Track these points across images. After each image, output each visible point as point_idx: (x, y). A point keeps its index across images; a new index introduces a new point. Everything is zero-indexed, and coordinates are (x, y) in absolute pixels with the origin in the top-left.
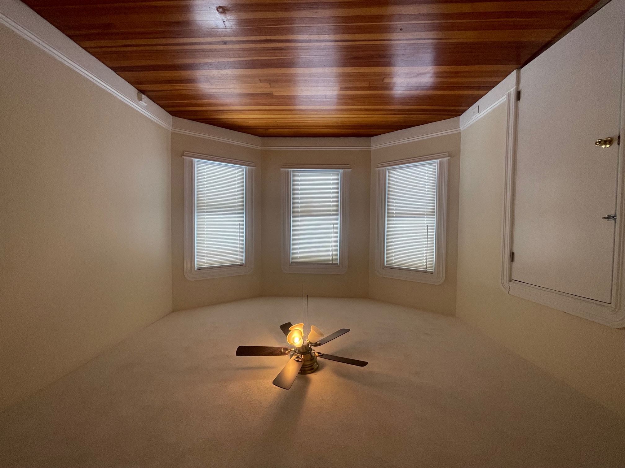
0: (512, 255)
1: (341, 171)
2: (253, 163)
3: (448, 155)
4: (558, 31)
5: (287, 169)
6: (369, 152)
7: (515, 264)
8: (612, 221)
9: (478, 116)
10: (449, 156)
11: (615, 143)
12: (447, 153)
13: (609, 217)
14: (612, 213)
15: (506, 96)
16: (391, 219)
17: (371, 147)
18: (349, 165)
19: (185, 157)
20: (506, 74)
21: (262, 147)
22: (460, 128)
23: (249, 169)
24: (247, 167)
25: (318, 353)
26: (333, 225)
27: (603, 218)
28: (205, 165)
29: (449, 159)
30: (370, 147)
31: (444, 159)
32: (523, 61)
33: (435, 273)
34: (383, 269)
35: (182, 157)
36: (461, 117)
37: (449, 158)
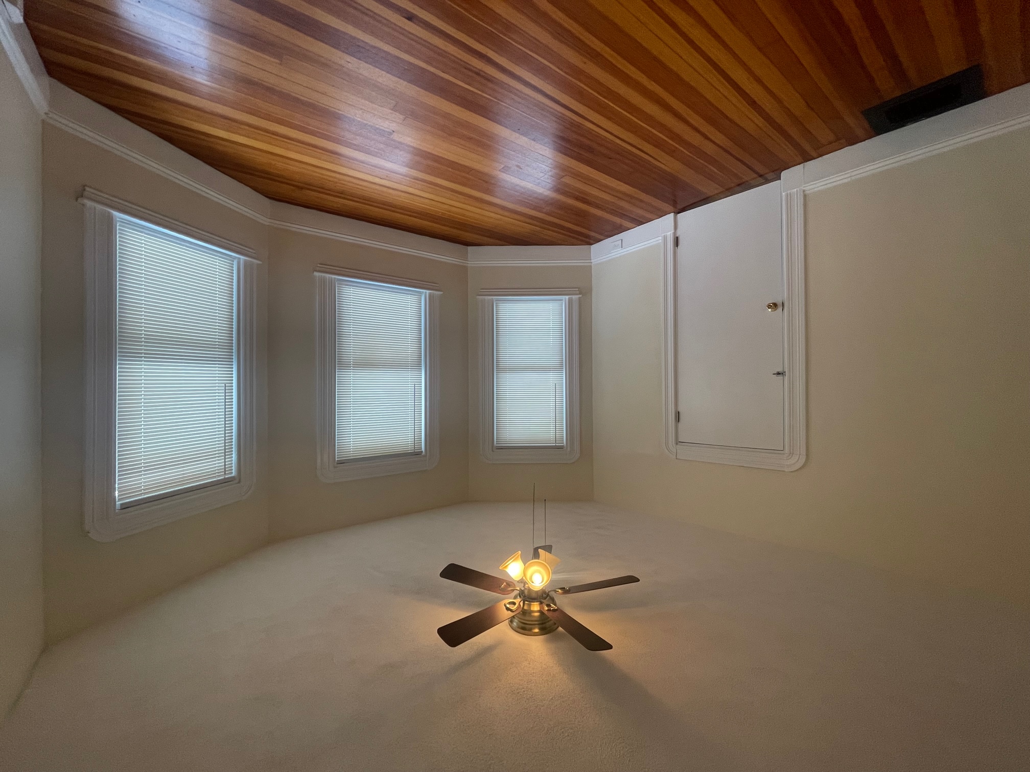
0: (678, 416)
1: (426, 292)
2: (254, 252)
3: (578, 292)
4: (721, 189)
5: (328, 276)
6: (465, 269)
7: (680, 425)
8: (780, 377)
9: (621, 252)
10: (580, 294)
11: (780, 309)
12: (577, 289)
13: (778, 374)
14: (780, 370)
15: (660, 238)
16: (502, 375)
17: (469, 262)
18: (438, 285)
19: (89, 203)
20: (661, 214)
21: (273, 221)
22: (592, 261)
23: (246, 262)
24: (242, 257)
25: (560, 589)
26: (415, 384)
27: (774, 374)
28: (142, 236)
29: (579, 297)
30: (467, 262)
31: (574, 297)
32: (679, 207)
33: (567, 447)
34: (493, 451)
35: (77, 200)
36: (593, 247)
37: (581, 296)
